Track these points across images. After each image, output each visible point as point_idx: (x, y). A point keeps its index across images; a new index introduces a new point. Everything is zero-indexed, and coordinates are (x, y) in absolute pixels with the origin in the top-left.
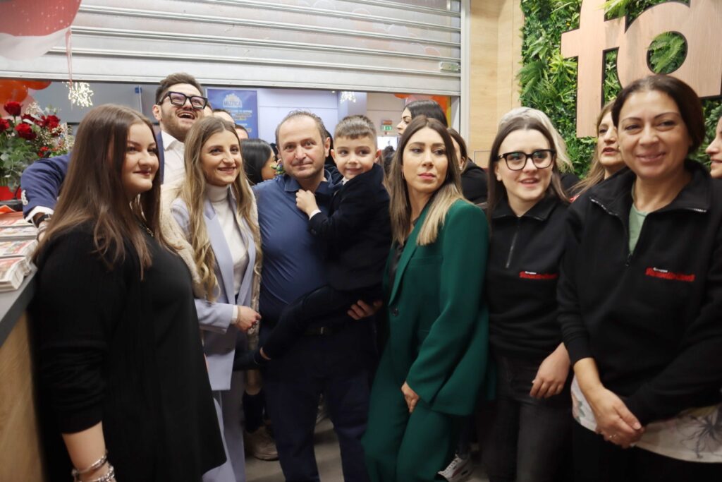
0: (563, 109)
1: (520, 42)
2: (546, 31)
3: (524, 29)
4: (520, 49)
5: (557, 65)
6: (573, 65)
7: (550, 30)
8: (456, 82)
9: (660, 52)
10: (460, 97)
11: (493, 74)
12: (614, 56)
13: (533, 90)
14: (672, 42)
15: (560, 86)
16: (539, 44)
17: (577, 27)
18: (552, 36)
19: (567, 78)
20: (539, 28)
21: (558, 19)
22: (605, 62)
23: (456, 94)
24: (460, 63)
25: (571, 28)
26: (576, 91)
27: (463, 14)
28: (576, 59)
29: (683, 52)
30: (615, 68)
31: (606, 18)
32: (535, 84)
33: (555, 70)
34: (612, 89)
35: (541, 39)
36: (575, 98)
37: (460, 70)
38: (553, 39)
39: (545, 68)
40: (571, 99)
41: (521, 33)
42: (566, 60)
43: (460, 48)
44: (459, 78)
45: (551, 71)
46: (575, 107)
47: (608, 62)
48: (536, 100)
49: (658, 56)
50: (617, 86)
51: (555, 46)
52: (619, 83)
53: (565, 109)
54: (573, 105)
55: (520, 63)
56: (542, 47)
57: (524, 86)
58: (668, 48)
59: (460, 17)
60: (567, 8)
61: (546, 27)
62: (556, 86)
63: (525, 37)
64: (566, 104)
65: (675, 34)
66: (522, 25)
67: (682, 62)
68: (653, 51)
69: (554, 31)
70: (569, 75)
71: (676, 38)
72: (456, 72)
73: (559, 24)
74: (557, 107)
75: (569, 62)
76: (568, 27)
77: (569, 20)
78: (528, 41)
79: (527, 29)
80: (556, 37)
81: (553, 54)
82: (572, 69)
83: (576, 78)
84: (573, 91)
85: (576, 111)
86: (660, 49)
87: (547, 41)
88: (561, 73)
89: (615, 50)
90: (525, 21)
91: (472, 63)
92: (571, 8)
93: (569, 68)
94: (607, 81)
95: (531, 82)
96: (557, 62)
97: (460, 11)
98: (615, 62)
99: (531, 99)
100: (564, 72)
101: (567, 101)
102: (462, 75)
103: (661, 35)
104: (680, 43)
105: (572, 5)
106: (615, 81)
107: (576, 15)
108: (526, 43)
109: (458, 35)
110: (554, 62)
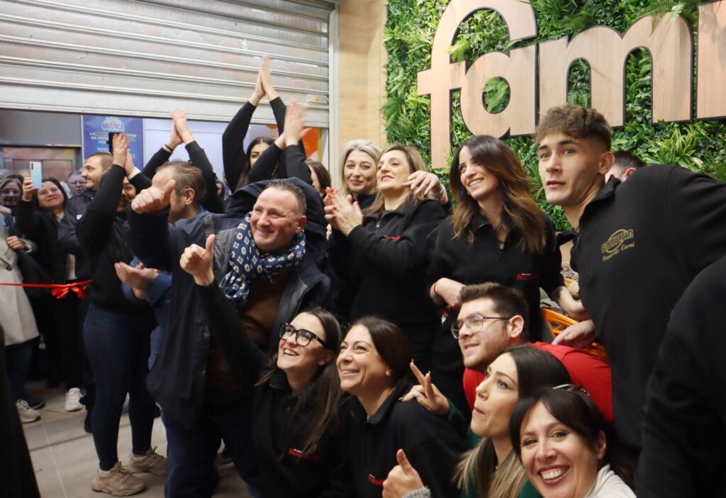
0: (420, 142)
1: (384, 78)
2: (405, 69)
3: (388, 66)
4: (385, 84)
5: (412, 101)
6: (427, 102)
7: (408, 68)
8: (325, 114)
9: (491, 94)
10: (328, 128)
11: (363, 107)
12: (458, 95)
13: (395, 123)
14: (499, 86)
15: (417, 121)
16: (397, 81)
17: (429, 67)
18: (411, 74)
19: (422, 113)
20: (397, 66)
21: (414, 60)
22: (452, 100)
23: (324, 125)
24: (328, 96)
25: (425, 68)
26: (430, 125)
27: (331, 49)
28: (429, 97)
29: (507, 96)
30: (459, 106)
31: (451, 62)
32: (396, 119)
33: (411, 105)
34: (459, 125)
35: (399, 77)
36: (430, 132)
37: (328, 104)
38: (411, 77)
39: (404, 103)
40: (426, 133)
41: (385, 70)
42: (421, 96)
43: (328, 81)
44: (328, 110)
45: (409, 107)
46: (430, 140)
47: (454, 100)
48: (398, 132)
49: (490, 97)
50: (461, 122)
51: (413, 83)
52: (463, 120)
53: (422, 142)
54: (427, 138)
55: (384, 97)
56: (400, 84)
57: (388, 120)
58: (496, 91)
59: (328, 52)
60: (421, 49)
61: (404, 66)
62: (413, 121)
63: (389, 74)
64: (423, 137)
65: (501, 79)
66: (386, 62)
67: (508, 103)
68: (486, 93)
69: (412, 69)
70: (424, 111)
71: (502, 82)
72: (324, 104)
73: (414, 64)
74: (416, 140)
75: (423, 98)
76: (423, 66)
77: (423, 60)
78: (391, 78)
79: (390, 66)
80: (413, 74)
81: (410, 91)
82: (426, 106)
83: (429, 114)
84: (427, 125)
85: (430, 144)
86: (492, 91)
87: (405, 78)
88: (417, 109)
89: (459, 90)
90: (389, 58)
91: (341, 96)
92: (424, 50)
93: (423, 104)
94: (453, 117)
95: (393, 116)
96: (414, 99)
97: (328, 47)
98: (459, 101)
99: (394, 132)
100: (419, 107)
101: (422, 134)
102: (331, 107)
103: (490, 80)
104: (505, 87)
105: (425, 47)
106: (460, 118)
107: (428, 57)
108: (388, 79)
109: (326, 68)
110: (410, 98)
